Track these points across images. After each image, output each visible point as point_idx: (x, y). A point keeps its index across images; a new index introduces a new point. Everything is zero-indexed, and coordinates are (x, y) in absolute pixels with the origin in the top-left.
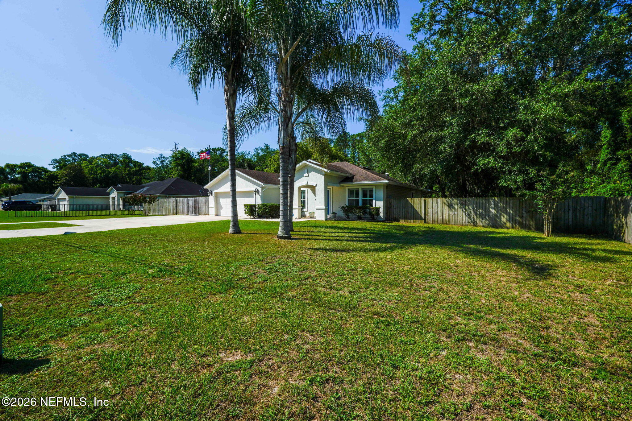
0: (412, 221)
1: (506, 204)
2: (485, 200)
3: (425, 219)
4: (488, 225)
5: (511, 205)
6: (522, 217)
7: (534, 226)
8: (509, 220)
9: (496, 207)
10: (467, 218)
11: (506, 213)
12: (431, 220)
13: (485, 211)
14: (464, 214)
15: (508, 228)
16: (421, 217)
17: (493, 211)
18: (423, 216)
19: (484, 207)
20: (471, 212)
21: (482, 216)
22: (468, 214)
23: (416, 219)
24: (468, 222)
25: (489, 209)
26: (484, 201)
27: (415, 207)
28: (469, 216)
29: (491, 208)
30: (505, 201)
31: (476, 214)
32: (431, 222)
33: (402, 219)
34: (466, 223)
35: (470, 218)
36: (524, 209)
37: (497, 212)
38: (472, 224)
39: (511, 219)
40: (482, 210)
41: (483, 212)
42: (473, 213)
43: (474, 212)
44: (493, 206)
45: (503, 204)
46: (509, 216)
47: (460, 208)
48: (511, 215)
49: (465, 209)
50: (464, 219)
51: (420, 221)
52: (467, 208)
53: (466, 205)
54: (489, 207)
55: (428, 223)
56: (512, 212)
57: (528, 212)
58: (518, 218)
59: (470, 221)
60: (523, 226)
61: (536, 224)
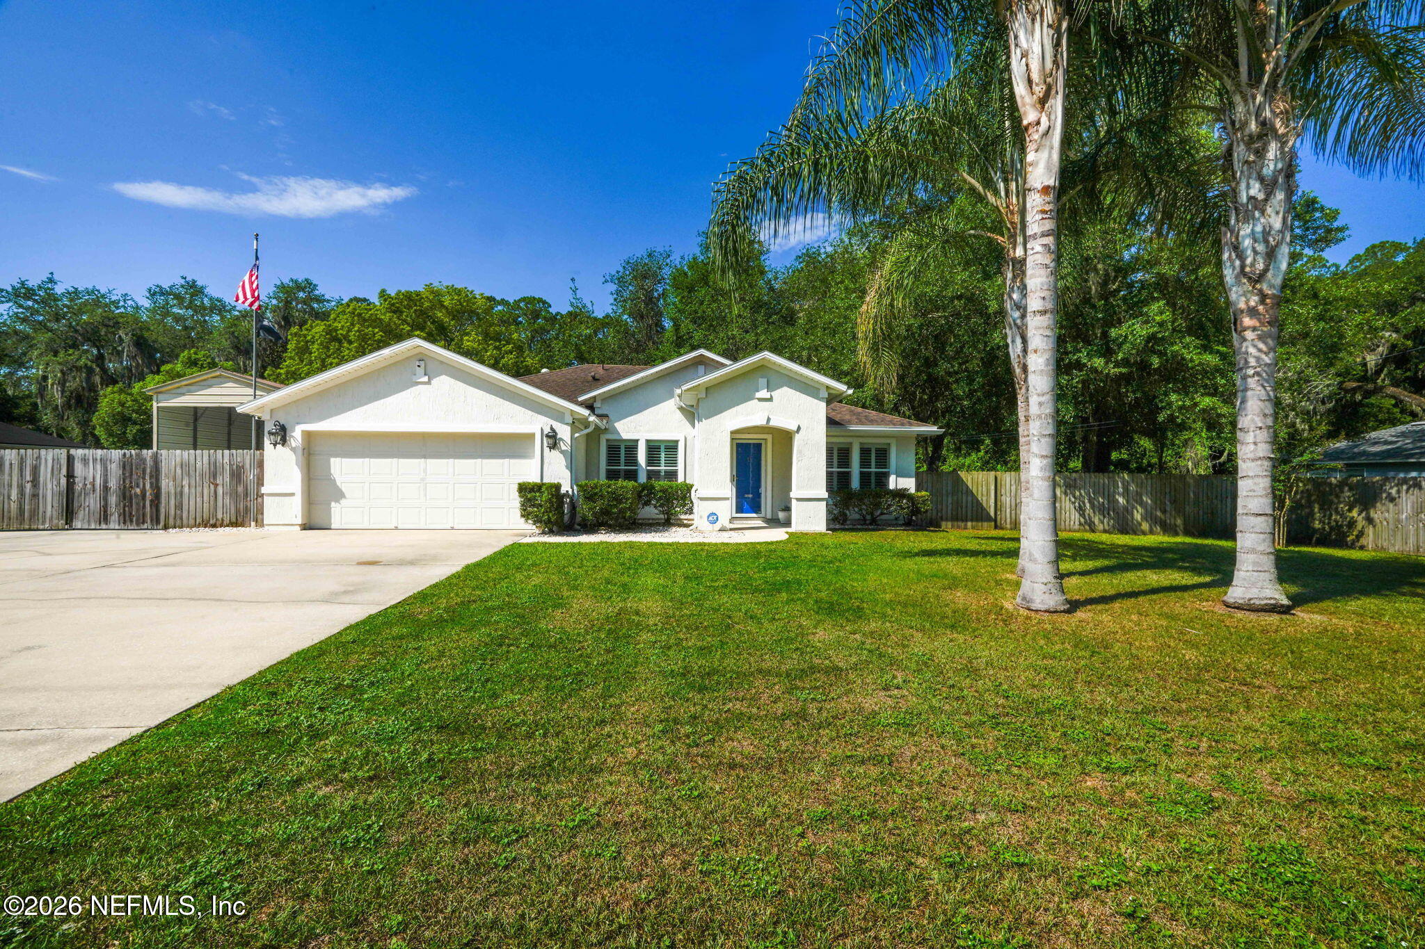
0: (969, 524)
1: (1141, 488)
2: (1109, 478)
3: (995, 521)
4: (1114, 527)
5: (1149, 489)
6: (1164, 512)
7: (1182, 527)
8: (1144, 518)
9: (1126, 493)
10: (1077, 515)
11: (1142, 503)
12: (1008, 520)
13: (1109, 502)
14: (1072, 507)
15: (1144, 533)
16: (988, 514)
17: (1121, 500)
18: (992, 514)
19: (1106, 493)
20: (1084, 503)
21: (1102, 511)
22: (1080, 507)
23: (977, 520)
24: (1080, 524)
25: (1114, 496)
26: (1106, 481)
27: (974, 492)
28: (1081, 510)
29: (1119, 494)
30: (1139, 481)
31: (1093, 506)
32: (1008, 526)
33: (947, 520)
34: (1077, 527)
35: (1083, 515)
36: (1168, 496)
37: (1128, 502)
38: (1087, 527)
39: (1149, 515)
40: (1103, 498)
41: (1106, 502)
42: (1088, 505)
43: (1090, 502)
44: (1121, 490)
45: (1137, 486)
46: (1146, 510)
47: (1066, 494)
48: (1149, 508)
49: (1074, 497)
50: (1073, 518)
51: (985, 524)
52: (1077, 493)
53: (1075, 487)
54: (1114, 492)
55: (1002, 529)
56: (1149, 501)
57: (1174, 502)
58: (1159, 514)
59: (1082, 520)
60: (1168, 529)
61: (1185, 524)
